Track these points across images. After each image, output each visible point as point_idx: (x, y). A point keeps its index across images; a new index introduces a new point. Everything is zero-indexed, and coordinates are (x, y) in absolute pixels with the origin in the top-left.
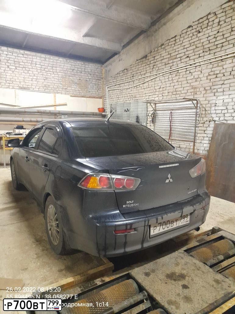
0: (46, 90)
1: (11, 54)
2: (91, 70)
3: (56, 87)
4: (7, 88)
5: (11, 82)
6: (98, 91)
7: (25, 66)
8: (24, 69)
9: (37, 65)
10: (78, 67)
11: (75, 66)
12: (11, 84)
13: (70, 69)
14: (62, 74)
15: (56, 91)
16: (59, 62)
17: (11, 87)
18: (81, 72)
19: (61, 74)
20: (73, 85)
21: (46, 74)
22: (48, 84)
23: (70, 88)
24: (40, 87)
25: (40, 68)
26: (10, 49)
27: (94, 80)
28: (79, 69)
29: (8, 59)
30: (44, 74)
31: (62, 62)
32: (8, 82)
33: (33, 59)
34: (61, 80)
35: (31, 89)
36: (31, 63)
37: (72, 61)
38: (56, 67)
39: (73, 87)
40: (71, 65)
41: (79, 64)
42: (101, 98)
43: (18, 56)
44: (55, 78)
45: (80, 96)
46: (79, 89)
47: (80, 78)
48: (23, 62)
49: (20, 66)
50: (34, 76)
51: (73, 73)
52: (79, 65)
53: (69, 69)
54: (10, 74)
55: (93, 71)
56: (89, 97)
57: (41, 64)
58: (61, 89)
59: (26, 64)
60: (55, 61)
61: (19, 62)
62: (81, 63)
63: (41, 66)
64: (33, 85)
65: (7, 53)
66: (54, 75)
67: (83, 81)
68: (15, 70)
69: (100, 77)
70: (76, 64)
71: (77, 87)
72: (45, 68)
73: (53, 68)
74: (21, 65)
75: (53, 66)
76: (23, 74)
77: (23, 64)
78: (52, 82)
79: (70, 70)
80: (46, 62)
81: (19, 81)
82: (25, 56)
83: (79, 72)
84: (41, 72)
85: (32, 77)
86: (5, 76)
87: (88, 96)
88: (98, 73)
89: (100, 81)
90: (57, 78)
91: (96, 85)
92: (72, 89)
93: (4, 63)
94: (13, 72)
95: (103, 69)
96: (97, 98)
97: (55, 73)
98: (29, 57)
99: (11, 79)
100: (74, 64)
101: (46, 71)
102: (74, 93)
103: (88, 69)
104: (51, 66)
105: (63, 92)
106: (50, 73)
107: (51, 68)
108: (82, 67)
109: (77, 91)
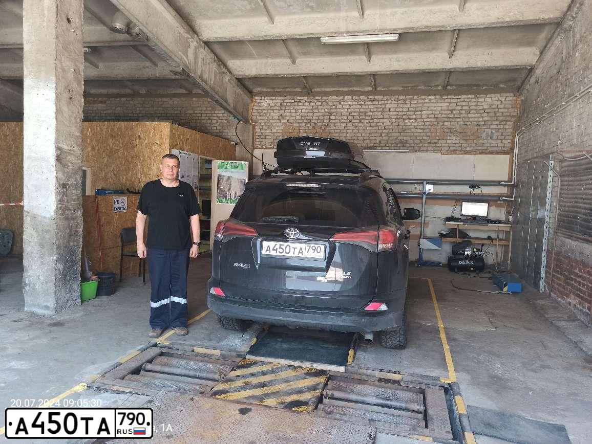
1: (356, 103)
2: (491, 105)
3: (418, 142)
6: (504, 141)
7: (373, 117)
8: (371, 121)
9: (391, 113)
10: (464, 104)
11: (456, 103)
13: (447, 110)
14: (432, 120)
15: (416, 149)
16: (428, 101)
18: (469, 112)
19: (429, 120)
20: (451, 135)
21: (403, 124)
23: (444, 141)
24: (392, 144)
25: (394, 117)
26: (355, 97)
27: (494, 123)
28: (464, 108)
29: (351, 110)
30: (401, 124)
31: (432, 101)
33: (385, 104)
34: (428, 131)
36: (383, 112)
37: (453, 97)
38: (422, 111)
39: (449, 139)
40: (450, 103)
43: (365, 105)
44: (418, 127)
45: (462, 152)
47: (464, 122)
50: (385, 129)
51: (452, 116)
52: (466, 100)
53: (444, 110)
54: (350, 131)
55: (494, 106)
56: (480, 153)
57: (398, 110)
58: (426, 145)
60: (420, 101)
61: (365, 112)
62: (469, 96)
63: (397, 113)
64: (382, 142)
66: (417, 124)
67: (471, 126)
68: (360, 125)
69: (510, 116)
70: (459, 100)
71: (457, 139)
72: (403, 115)
73: (417, 113)
74: (367, 116)
75: (417, 109)
76: (371, 128)
79: (447, 112)
80: (406, 106)
83: (464, 112)
84: (395, 122)
86: (344, 135)
89: (508, 123)
90: (422, 127)
91: (500, 130)
92: (448, 142)
93: (345, 118)
95: (517, 100)
96: (498, 153)
97: (418, 120)
98: (380, 102)
99: (352, 137)
100: (456, 100)
101: (404, 119)
102: (451, 149)
103: (483, 104)
104: (414, 110)
105: (430, 149)
106: (411, 121)
107: (413, 113)
108: (470, 104)
109: (457, 146)
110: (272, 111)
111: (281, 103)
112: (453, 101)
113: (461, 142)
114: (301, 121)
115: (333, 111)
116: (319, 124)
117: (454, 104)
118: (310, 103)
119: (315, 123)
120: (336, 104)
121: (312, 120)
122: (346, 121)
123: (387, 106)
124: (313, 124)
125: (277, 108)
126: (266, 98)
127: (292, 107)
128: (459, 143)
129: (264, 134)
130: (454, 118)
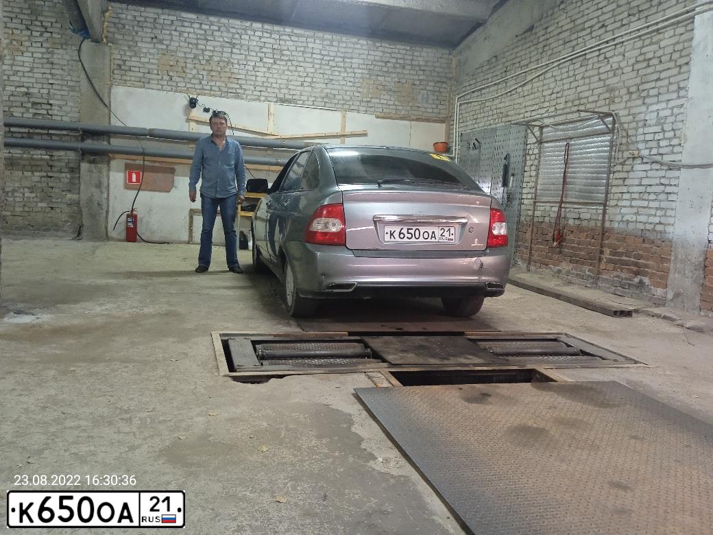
0: (327, 105)
1: (268, 35)
2: (427, 62)
3: (348, 98)
4: (255, 100)
5: (264, 89)
6: (439, 107)
7: (291, 58)
8: (289, 63)
9: (314, 56)
10: (399, 56)
11: (390, 53)
12: (262, 93)
13: (381, 61)
14: (363, 71)
15: (346, 107)
17: (262, 98)
18: (404, 67)
19: (360, 71)
20: (385, 93)
21: (330, 72)
22: (333, 92)
23: (378, 101)
24: (316, 98)
25: (319, 62)
26: (267, 26)
27: (430, 84)
28: (399, 61)
29: (262, 45)
30: (327, 72)
31: (364, 47)
32: (258, 88)
33: (307, 42)
35: (298, 102)
36: (304, 52)
37: (387, 45)
38: (352, 58)
40: (384, 52)
41: (400, 49)
42: (442, 121)
43: (280, 39)
44: (348, 79)
45: (397, 116)
46: (397, 103)
47: (399, 79)
48: (288, 50)
49: (283, 58)
50: (307, 77)
51: (385, 69)
52: (401, 51)
53: (378, 61)
54: (262, 74)
55: (429, 64)
56: (417, 120)
58: (358, 103)
59: (294, 53)
60: (349, 45)
61: (282, 51)
62: (403, 47)
63: (321, 57)
64: (303, 93)
65: (260, 34)
66: (346, 75)
67: (406, 85)
68: (273, 66)
69: (445, 77)
70: (394, 50)
71: (392, 99)
72: (329, 61)
73: (346, 60)
74: (284, 55)
75: (347, 55)
76: (289, 73)
77: (289, 53)
78: (340, 87)
79: (380, 64)
80: (332, 48)
81: (277, 86)
82: (293, 38)
83: (398, 66)
84: (320, 68)
85: (302, 79)
86: (253, 78)
87: (415, 117)
88: (441, 67)
89: (444, 86)
90: (352, 79)
91: (436, 93)
92: (382, 101)
93: (254, 54)
94: (269, 69)
95: (454, 59)
96: (434, 121)
97: (348, 70)
99: (264, 83)
100: (390, 51)
101: (331, 66)
102: (385, 111)
104: (342, 55)
105: (362, 109)
106: (339, 69)
107: (341, 60)
108: (406, 57)
109: (391, 107)
110: (140, 29)
111: (155, 19)
112: (387, 50)
114: (189, 50)
115: (237, 41)
116: (216, 59)
117: (388, 55)
118: (201, 24)
119: (209, 56)
120: (239, 31)
121: (206, 50)
122: (255, 59)
123: (309, 45)
124: (207, 58)
125: (149, 25)
126: (130, 7)
127: (174, 28)
128: (394, 105)
129: (127, 63)
130: (388, 72)
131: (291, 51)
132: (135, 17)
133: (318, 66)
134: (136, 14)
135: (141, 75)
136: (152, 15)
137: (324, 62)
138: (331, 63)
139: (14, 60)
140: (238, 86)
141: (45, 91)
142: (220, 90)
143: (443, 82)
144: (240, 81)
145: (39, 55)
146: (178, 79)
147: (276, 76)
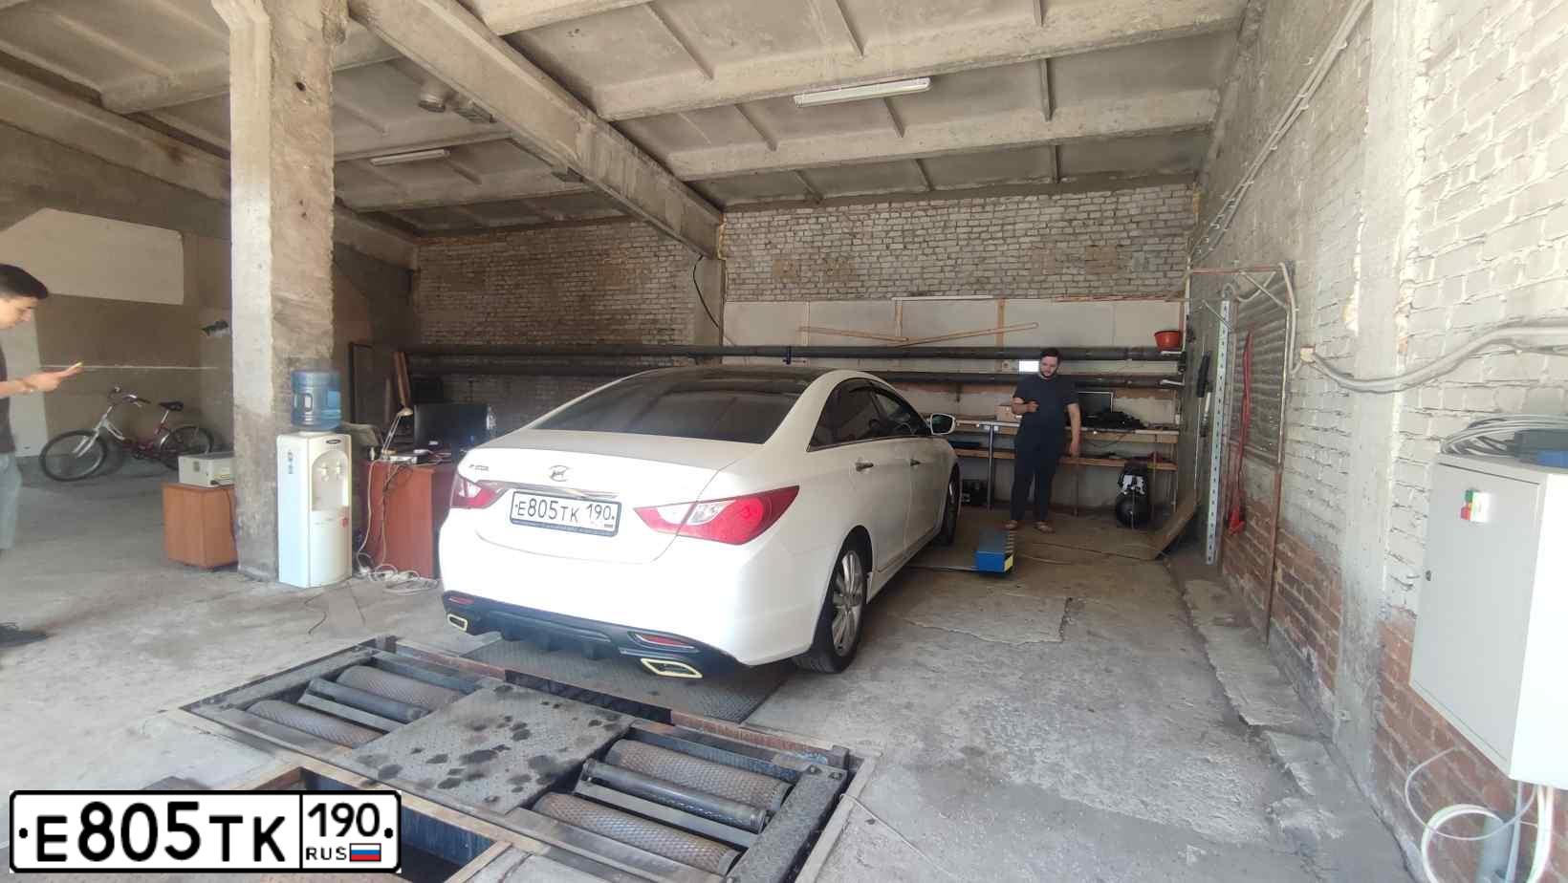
0: (978, 293)
1: (897, 215)
2: (1142, 208)
3: (1010, 279)
4: (880, 298)
5: (891, 283)
6: (1170, 274)
7: (927, 238)
8: (925, 245)
9: (958, 230)
10: (1092, 208)
11: (1078, 207)
12: (890, 289)
13: (1061, 220)
14: (1034, 239)
15: (1007, 292)
16: (1026, 205)
17: (889, 295)
18: (1101, 223)
19: (1027, 239)
20: (1069, 265)
21: (982, 248)
22: (987, 274)
23: (1058, 277)
24: (962, 285)
25: (966, 236)
26: (896, 205)
27: (1150, 241)
28: (1092, 216)
29: (890, 228)
30: (977, 248)
31: (1033, 206)
32: (884, 283)
33: (949, 214)
34: (1026, 259)
35: (936, 294)
36: (945, 227)
37: (1070, 195)
38: (1015, 223)
39: (1066, 274)
40: (1066, 207)
41: (1095, 198)
43: (912, 217)
44: (1009, 253)
45: (1089, 296)
47: (1093, 241)
48: (923, 229)
49: (916, 240)
50: (949, 258)
51: (1070, 231)
52: (1096, 201)
53: (1056, 221)
54: (889, 265)
55: (1148, 210)
56: (1127, 298)
57: (971, 223)
58: (1025, 285)
59: (931, 231)
60: (1011, 207)
61: (914, 231)
62: (1099, 194)
63: (969, 230)
64: (944, 282)
65: (887, 215)
66: (1006, 247)
67: (1106, 249)
68: (904, 253)
69: (1180, 226)
70: (1082, 201)
71: (1081, 272)
72: (980, 233)
73: (1006, 228)
74: (918, 236)
75: (1007, 221)
76: (921, 258)
77: (923, 232)
78: (997, 267)
79: (1061, 224)
80: (985, 215)
81: (909, 277)
82: (930, 212)
83: (1091, 222)
84: (967, 245)
85: (941, 263)
86: (878, 271)
87: (1123, 295)
88: (1170, 212)
89: (1178, 240)
90: (1015, 253)
91: (1162, 254)
92: (1064, 278)
93: (879, 241)
94: (897, 257)
95: (1194, 195)
96: (1158, 297)
97: (1009, 241)
98: (939, 211)
99: (890, 275)
100: (1076, 203)
101: (984, 240)
102: (1070, 291)
103: (1128, 206)
104: (1001, 222)
105: (1031, 292)
106: (995, 242)
107: (999, 228)
108: (1104, 207)
109: (1081, 285)
110: (754, 237)
111: (769, 222)
112: (1071, 203)
113: (1090, 277)
114: (803, 250)
115: (859, 230)
117: (1074, 210)
118: (817, 218)
121: (822, 247)
122: (880, 247)
123: (951, 217)
124: (823, 256)
125: (763, 230)
126: (746, 215)
127: (788, 228)
128: (1085, 281)
129: (742, 277)
130: (1074, 234)
131: (927, 229)
132: (749, 224)
133: (965, 243)
134: (749, 220)
135: (754, 286)
136: (767, 219)
137: (973, 236)
138: (983, 236)
139: (643, 288)
140: (860, 284)
141: (668, 316)
142: (838, 292)
143: (1175, 235)
144: (862, 278)
145: (664, 280)
146: (791, 285)
147: (906, 265)
